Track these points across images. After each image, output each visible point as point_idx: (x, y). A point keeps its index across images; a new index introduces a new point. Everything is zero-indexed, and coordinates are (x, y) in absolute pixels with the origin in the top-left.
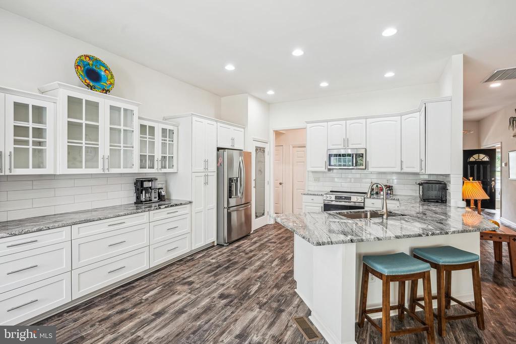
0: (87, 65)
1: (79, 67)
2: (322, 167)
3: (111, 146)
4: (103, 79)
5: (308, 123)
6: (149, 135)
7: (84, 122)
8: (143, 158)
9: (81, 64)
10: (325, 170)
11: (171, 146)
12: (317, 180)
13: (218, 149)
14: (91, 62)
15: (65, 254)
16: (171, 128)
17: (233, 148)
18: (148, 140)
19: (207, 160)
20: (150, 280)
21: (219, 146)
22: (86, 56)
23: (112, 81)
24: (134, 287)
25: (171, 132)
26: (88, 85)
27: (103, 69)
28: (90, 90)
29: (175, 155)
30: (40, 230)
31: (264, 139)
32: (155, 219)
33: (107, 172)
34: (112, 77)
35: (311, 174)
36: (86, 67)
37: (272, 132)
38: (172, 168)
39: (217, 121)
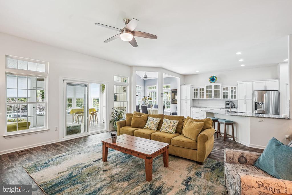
1: (209, 79)
3: (214, 94)
4: (215, 80)
7: (209, 90)
11: (235, 92)
17: (266, 90)
21: (254, 90)
22: (211, 76)
26: (211, 82)
29: (237, 95)
33: (213, 99)
38: (236, 98)
39: (253, 81)
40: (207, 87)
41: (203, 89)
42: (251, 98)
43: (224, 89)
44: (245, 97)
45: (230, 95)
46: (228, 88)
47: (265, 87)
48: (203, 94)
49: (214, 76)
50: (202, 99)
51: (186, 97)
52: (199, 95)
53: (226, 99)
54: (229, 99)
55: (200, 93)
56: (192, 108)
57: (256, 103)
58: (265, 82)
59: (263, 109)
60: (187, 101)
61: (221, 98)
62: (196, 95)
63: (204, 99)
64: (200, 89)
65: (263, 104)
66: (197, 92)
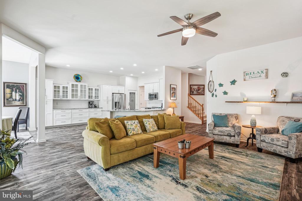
3: (81, 94)
5: (145, 84)
6: (91, 91)
7: (75, 89)
8: (89, 96)
9: (75, 76)
10: (148, 100)
11: (98, 93)
13: (113, 93)
15: (70, 115)
16: (98, 88)
17: (119, 93)
22: (76, 74)
23: (81, 79)
27: (80, 76)
28: (76, 82)
29: (99, 96)
30: (66, 109)
31: (136, 90)
32: (91, 111)
33: (80, 99)
37: (138, 87)
38: (98, 99)
39: (112, 86)
40: (73, 85)
42: (111, 98)
43: (89, 89)
44: (107, 97)
45: (94, 95)
46: (92, 89)
47: (119, 90)
48: (67, 94)
49: (78, 75)
50: (65, 99)
51: (46, 96)
52: (61, 94)
53: (91, 99)
54: (93, 99)
55: (63, 91)
56: (55, 111)
57: (115, 102)
58: (119, 87)
59: (119, 107)
60: (48, 102)
61: (87, 98)
62: (57, 94)
63: (68, 99)
64: (63, 87)
65: (119, 103)
66: (59, 91)
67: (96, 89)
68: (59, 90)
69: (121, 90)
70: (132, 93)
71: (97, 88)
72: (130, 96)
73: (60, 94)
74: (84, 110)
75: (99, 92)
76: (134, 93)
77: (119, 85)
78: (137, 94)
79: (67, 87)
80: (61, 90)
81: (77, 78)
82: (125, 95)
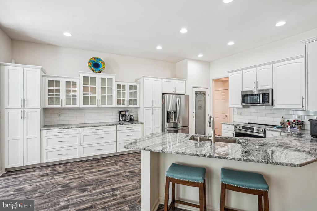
0: (93, 62)
1: (90, 64)
2: (239, 104)
3: (101, 95)
4: (101, 66)
5: (229, 72)
6: (122, 89)
7: (89, 86)
8: (119, 100)
9: (91, 62)
10: (240, 107)
11: (135, 94)
12: (240, 114)
13: (163, 94)
14: (95, 60)
15: (78, 138)
16: (135, 84)
17: (175, 93)
18: (121, 91)
19: (153, 101)
20: (114, 158)
21: (163, 93)
22: (93, 58)
23: (104, 66)
24: (106, 159)
25: (135, 87)
26: (93, 70)
27: (100, 62)
28: (93, 73)
29: (138, 99)
30: (69, 128)
31: (204, 86)
32: (120, 129)
33: (99, 107)
34: (104, 64)
35: (236, 110)
36: (93, 63)
37: (211, 81)
38: (136, 105)
39: (162, 79)
40: (85, 79)
41: (74, 84)
42: (160, 104)
43: (119, 86)
44: (153, 102)
45: (127, 98)
46: (124, 86)
47: (175, 88)
48: (75, 96)
49: (98, 59)
50: (71, 106)
51: (24, 102)
52: (63, 96)
53: (121, 106)
54: (127, 106)
55: (66, 90)
56: (44, 132)
57: (168, 112)
58: (174, 81)
59: (175, 120)
60: (29, 113)
61: (114, 104)
62: (54, 97)
63: (77, 106)
64: (67, 82)
65: (175, 113)
66: (58, 91)
67: (131, 87)
68: (57, 88)
69: (180, 87)
70: (200, 93)
71: (133, 84)
72: (196, 98)
73: (61, 97)
74: (106, 129)
75: (138, 92)
76: (204, 93)
77: (175, 77)
78: (209, 95)
79: (76, 82)
80: (63, 88)
81: (96, 65)
82: (187, 97)
